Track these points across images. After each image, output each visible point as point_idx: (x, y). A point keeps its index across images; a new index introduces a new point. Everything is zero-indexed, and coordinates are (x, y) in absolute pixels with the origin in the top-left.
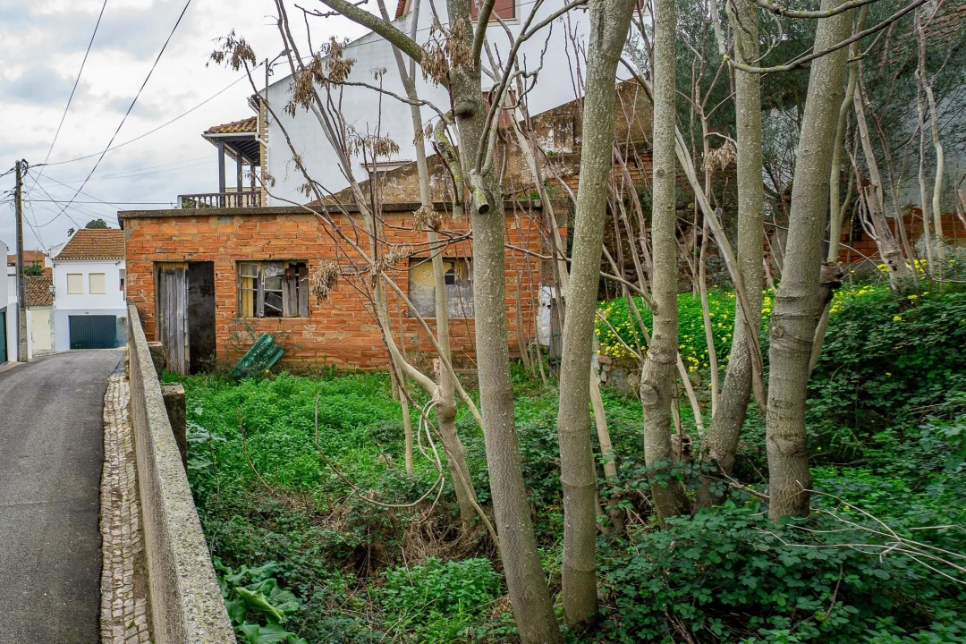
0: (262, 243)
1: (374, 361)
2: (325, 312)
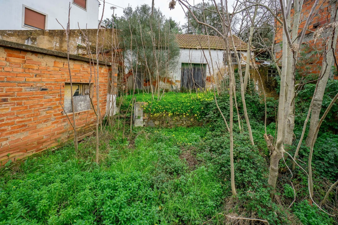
1: (44, 145)
2: (9, 121)
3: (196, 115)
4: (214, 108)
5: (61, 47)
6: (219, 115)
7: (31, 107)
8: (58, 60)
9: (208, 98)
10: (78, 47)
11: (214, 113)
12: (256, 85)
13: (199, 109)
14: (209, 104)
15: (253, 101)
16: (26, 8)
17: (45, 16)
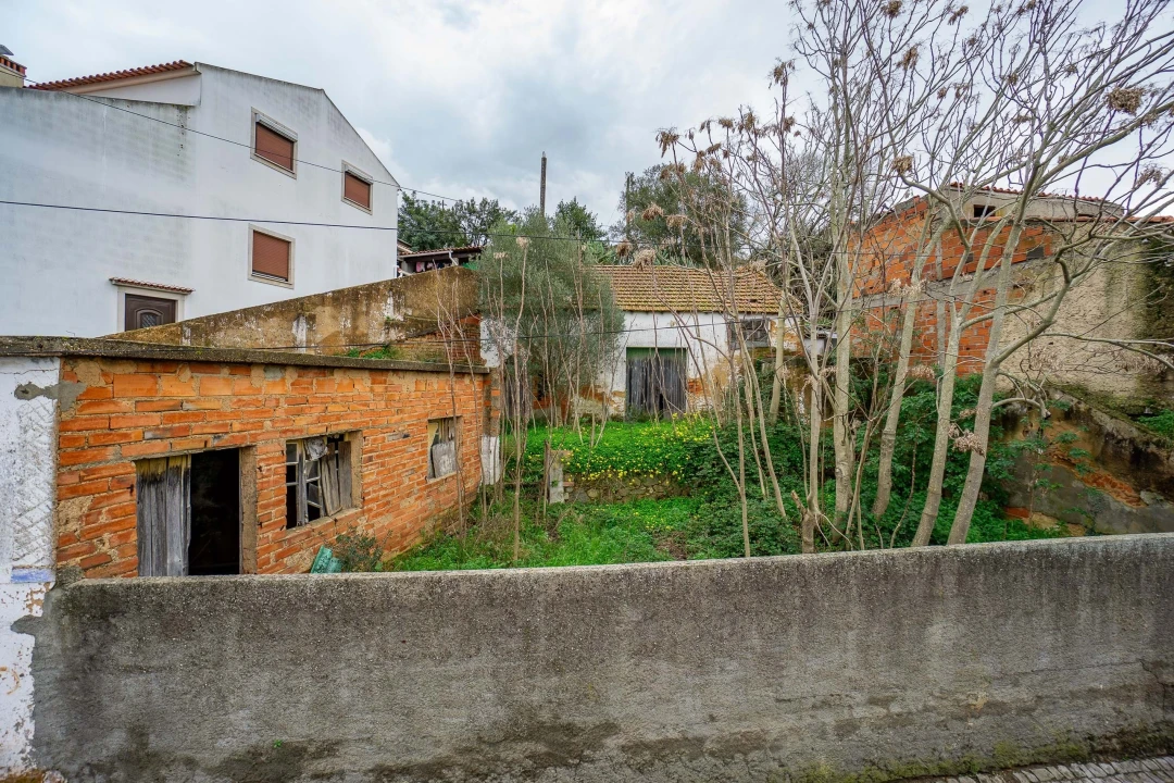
0: (316, 412)
2: (375, 495)
3: (675, 473)
4: (713, 456)
5: (355, 328)
6: (723, 471)
7: (394, 469)
8: (420, 378)
9: (698, 436)
10: (387, 323)
11: (713, 466)
12: (799, 401)
13: (681, 459)
14: (701, 448)
15: (792, 438)
16: (254, 231)
17: (289, 243)
